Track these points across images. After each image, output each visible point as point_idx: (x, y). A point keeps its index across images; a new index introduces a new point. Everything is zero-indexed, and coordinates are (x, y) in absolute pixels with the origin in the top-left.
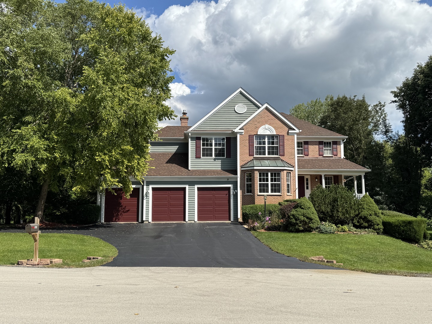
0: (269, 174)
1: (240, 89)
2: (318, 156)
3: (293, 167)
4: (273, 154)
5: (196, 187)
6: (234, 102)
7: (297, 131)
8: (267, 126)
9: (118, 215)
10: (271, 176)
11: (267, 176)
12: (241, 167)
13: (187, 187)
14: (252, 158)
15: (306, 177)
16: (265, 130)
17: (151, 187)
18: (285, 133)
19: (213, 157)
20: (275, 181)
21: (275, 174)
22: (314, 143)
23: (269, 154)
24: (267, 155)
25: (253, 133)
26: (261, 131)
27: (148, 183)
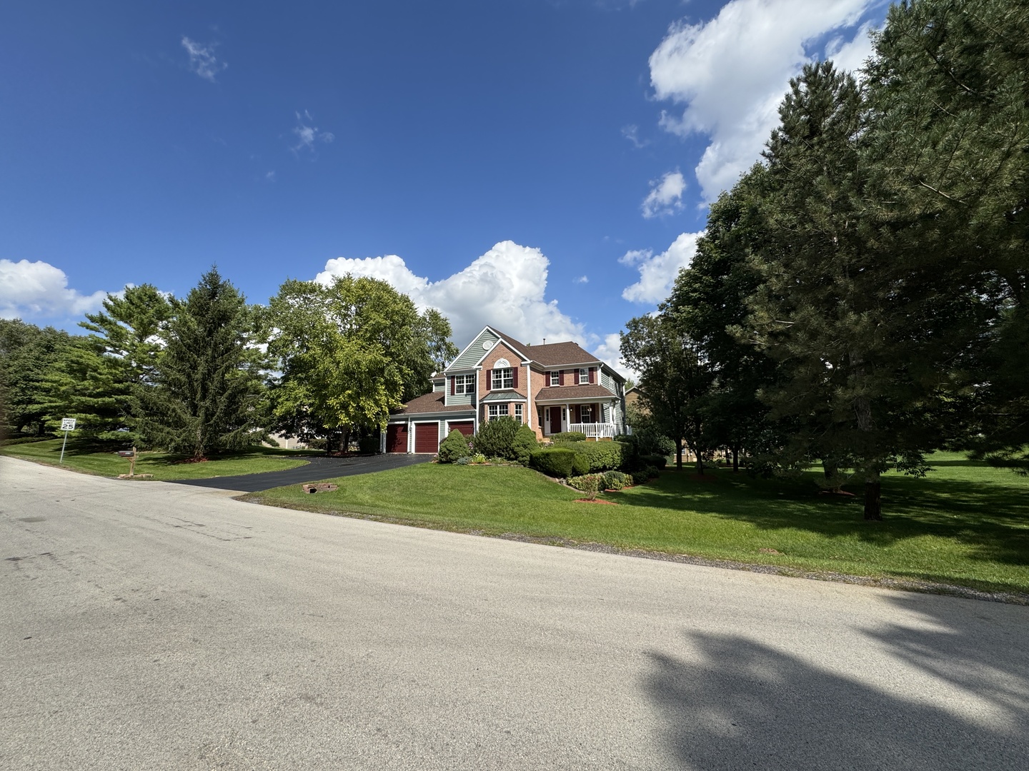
0: (498, 407)
1: (487, 327)
2: (573, 384)
3: (526, 398)
4: (508, 387)
5: (446, 421)
6: (482, 340)
7: (529, 362)
8: (502, 360)
9: (394, 447)
10: (500, 408)
11: (496, 409)
12: (480, 401)
13: (439, 421)
14: (489, 392)
15: (563, 407)
16: (502, 364)
17: (413, 422)
18: (518, 366)
19: (465, 393)
20: (503, 413)
21: (503, 406)
22: (569, 372)
23: (505, 387)
24: (503, 388)
25: (490, 369)
26: (496, 366)
27: (412, 419)
